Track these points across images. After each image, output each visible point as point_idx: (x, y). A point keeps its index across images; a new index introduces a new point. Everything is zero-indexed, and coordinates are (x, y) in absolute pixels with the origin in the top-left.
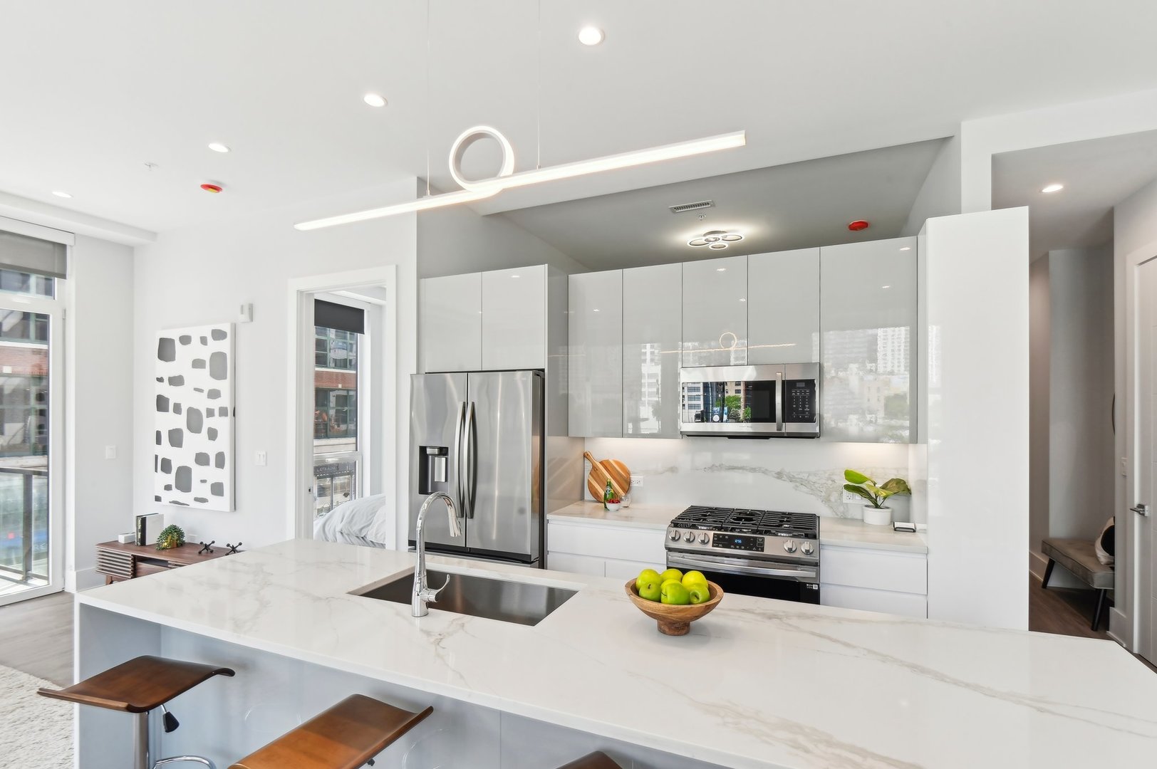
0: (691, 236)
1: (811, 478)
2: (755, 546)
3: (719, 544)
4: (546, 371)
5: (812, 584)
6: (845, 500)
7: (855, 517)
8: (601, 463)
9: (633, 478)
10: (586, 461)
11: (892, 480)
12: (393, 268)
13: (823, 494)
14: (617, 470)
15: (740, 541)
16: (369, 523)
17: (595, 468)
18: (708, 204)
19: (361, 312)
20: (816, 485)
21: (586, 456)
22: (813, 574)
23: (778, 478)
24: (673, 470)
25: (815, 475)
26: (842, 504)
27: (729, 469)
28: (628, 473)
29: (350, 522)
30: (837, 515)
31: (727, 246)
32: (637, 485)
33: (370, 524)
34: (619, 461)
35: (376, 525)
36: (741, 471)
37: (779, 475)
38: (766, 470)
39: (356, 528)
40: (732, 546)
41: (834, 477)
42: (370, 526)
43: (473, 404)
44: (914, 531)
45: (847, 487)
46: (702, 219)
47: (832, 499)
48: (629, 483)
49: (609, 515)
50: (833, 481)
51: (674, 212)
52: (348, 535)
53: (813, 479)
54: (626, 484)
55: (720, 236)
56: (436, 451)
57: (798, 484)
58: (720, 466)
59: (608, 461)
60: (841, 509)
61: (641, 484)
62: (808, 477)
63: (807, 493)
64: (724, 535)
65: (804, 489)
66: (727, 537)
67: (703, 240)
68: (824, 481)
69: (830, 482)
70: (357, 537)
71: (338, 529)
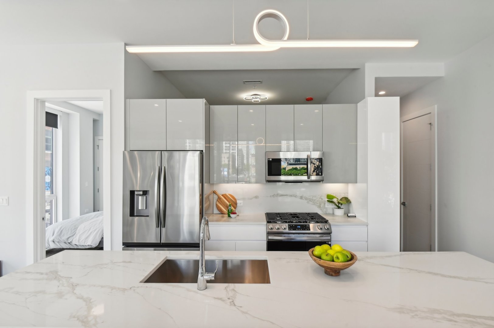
0: (245, 96)
1: (313, 198)
2: (306, 228)
3: (291, 229)
4: (204, 152)
5: (329, 242)
6: (326, 206)
7: (330, 213)
8: (222, 195)
9: (238, 202)
10: (215, 195)
11: (343, 197)
12: (109, 91)
13: (318, 204)
14: (230, 199)
15: (300, 227)
16: (73, 234)
17: (219, 198)
18: (260, 82)
19: (56, 116)
20: (316, 201)
21: (214, 192)
22: (329, 238)
23: (301, 199)
24: (256, 197)
25: (315, 197)
26: (325, 208)
27: (281, 196)
28: (236, 200)
29: (60, 235)
30: (323, 212)
31: (260, 101)
32: (240, 205)
33: (75, 234)
34: (231, 194)
35: (79, 235)
36: (286, 196)
37: (301, 198)
38: (296, 196)
39: (64, 238)
40: (297, 229)
41: (322, 197)
42: (75, 236)
43: (165, 167)
44: (355, 217)
45: (328, 201)
46: (255, 88)
47: (322, 206)
48: (236, 204)
49: (231, 220)
50: (322, 199)
51: (244, 83)
52: (58, 242)
53: (314, 198)
54: (235, 204)
55: (259, 96)
56: (141, 193)
57: (309, 201)
58: (277, 195)
59: (226, 195)
60: (325, 210)
61: (242, 204)
62: (312, 198)
63: (312, 204)
64: (292, 225)
65: (311, 203)
66: (294, 226)
67: (251, 98)
68: (318, 199)
69: (320, 200)
70: (65, 243)
71: (51, 239)
